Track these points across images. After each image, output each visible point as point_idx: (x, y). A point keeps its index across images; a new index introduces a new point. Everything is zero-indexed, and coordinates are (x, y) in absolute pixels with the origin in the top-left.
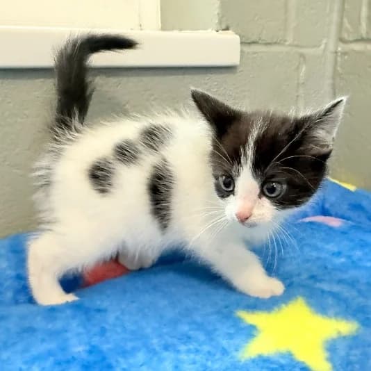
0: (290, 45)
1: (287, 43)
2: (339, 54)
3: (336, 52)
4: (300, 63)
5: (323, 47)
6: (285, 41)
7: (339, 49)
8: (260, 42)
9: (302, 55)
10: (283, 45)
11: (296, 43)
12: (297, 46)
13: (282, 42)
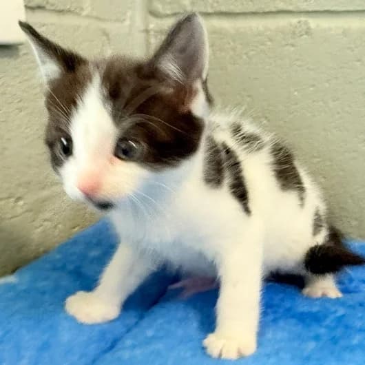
0: (88, 16)
1: (84, 13)
2: (152, 33)
3: (147, 31)
4: (103, 46)
5: (127, 23)
6: (82, 9)
7: (152, 26)
8: (48, 7)
9: (105, 33)
10: (78, 15)
11: (95, 14)
12: (98, 18)
13: (77, 11)
